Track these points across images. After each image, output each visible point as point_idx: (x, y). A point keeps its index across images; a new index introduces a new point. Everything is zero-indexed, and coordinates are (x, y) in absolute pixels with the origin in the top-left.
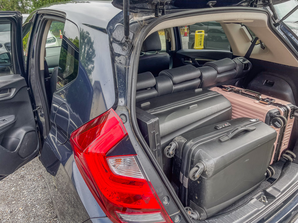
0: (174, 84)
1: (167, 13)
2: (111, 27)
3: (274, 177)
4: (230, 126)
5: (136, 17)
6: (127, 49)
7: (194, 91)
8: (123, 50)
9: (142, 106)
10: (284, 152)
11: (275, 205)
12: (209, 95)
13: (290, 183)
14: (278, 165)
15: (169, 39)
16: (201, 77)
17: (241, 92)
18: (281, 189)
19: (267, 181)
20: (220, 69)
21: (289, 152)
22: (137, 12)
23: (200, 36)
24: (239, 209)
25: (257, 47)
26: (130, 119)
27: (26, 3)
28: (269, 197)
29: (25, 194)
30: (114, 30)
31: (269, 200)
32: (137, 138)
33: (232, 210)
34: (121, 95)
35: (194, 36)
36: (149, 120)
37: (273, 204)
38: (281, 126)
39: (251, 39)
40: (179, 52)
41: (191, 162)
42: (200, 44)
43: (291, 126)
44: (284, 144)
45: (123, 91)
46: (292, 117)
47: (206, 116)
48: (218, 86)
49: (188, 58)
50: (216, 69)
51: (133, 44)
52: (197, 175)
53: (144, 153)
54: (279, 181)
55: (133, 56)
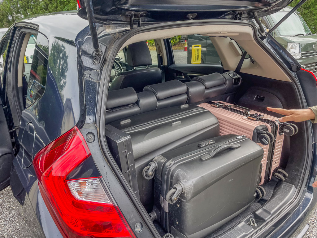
0: (159, 100)
1: (143, 25)
2: (80, 40)
3: (265, 198)
4: (214, 143)
5: (109, 29)
6: (98, 63)
7: (180, 107)
8: (94, 63)
9: (121, 124)
10: (276, 171)
11: (264, 229)
12: (195, 111)
13: (281, 204)
14: (271, 185)
15: (161, 53)
16: (187, 93)
17: (230, 108)
18: (271, 211)
19: (258, 202)
20: (208, 84)
21: (280, 171)
22: (109, 24)
23: (197, 50)
24: (225, 234)
25: (247, 61)
26: (99, 137)
27: (17, 17)
28: (259, 220)
29: (2, 223)
30: (84, 43)
31: (258, 223)
32: (105, 159)
33: (219, 235)
34: (89, 111)
35: (191, 50)
36: (120, 138)
37: (262, 227)
38: (268, 143)
39: (240, 52)
40: (171, 67)
41: (170, 184)
42: (198, 59)
43: (282, 143)
44: (275, 163)
45: (92, 107)
46: (281, 134)
47: (190, 134)
48: (207, 102)
49: (180, 73)
50: (204, 85)
51: (106, 58)
52: (175, 198)
53: (114, 175)
54: (269, 202)
55: (104, 70)
